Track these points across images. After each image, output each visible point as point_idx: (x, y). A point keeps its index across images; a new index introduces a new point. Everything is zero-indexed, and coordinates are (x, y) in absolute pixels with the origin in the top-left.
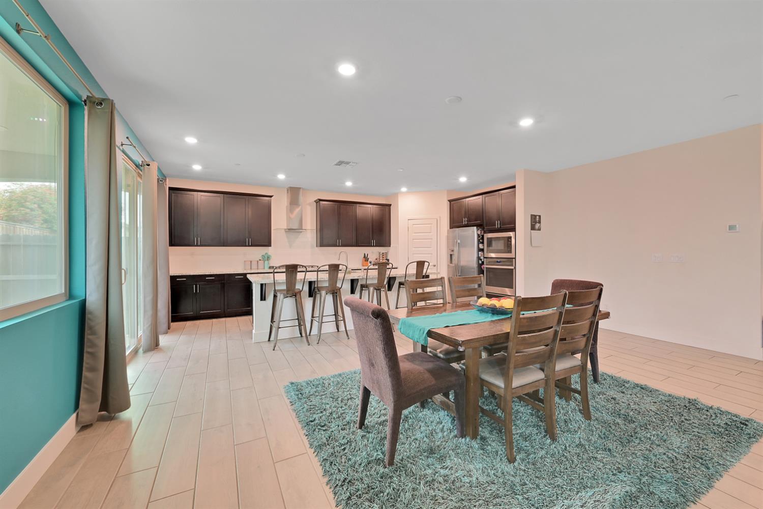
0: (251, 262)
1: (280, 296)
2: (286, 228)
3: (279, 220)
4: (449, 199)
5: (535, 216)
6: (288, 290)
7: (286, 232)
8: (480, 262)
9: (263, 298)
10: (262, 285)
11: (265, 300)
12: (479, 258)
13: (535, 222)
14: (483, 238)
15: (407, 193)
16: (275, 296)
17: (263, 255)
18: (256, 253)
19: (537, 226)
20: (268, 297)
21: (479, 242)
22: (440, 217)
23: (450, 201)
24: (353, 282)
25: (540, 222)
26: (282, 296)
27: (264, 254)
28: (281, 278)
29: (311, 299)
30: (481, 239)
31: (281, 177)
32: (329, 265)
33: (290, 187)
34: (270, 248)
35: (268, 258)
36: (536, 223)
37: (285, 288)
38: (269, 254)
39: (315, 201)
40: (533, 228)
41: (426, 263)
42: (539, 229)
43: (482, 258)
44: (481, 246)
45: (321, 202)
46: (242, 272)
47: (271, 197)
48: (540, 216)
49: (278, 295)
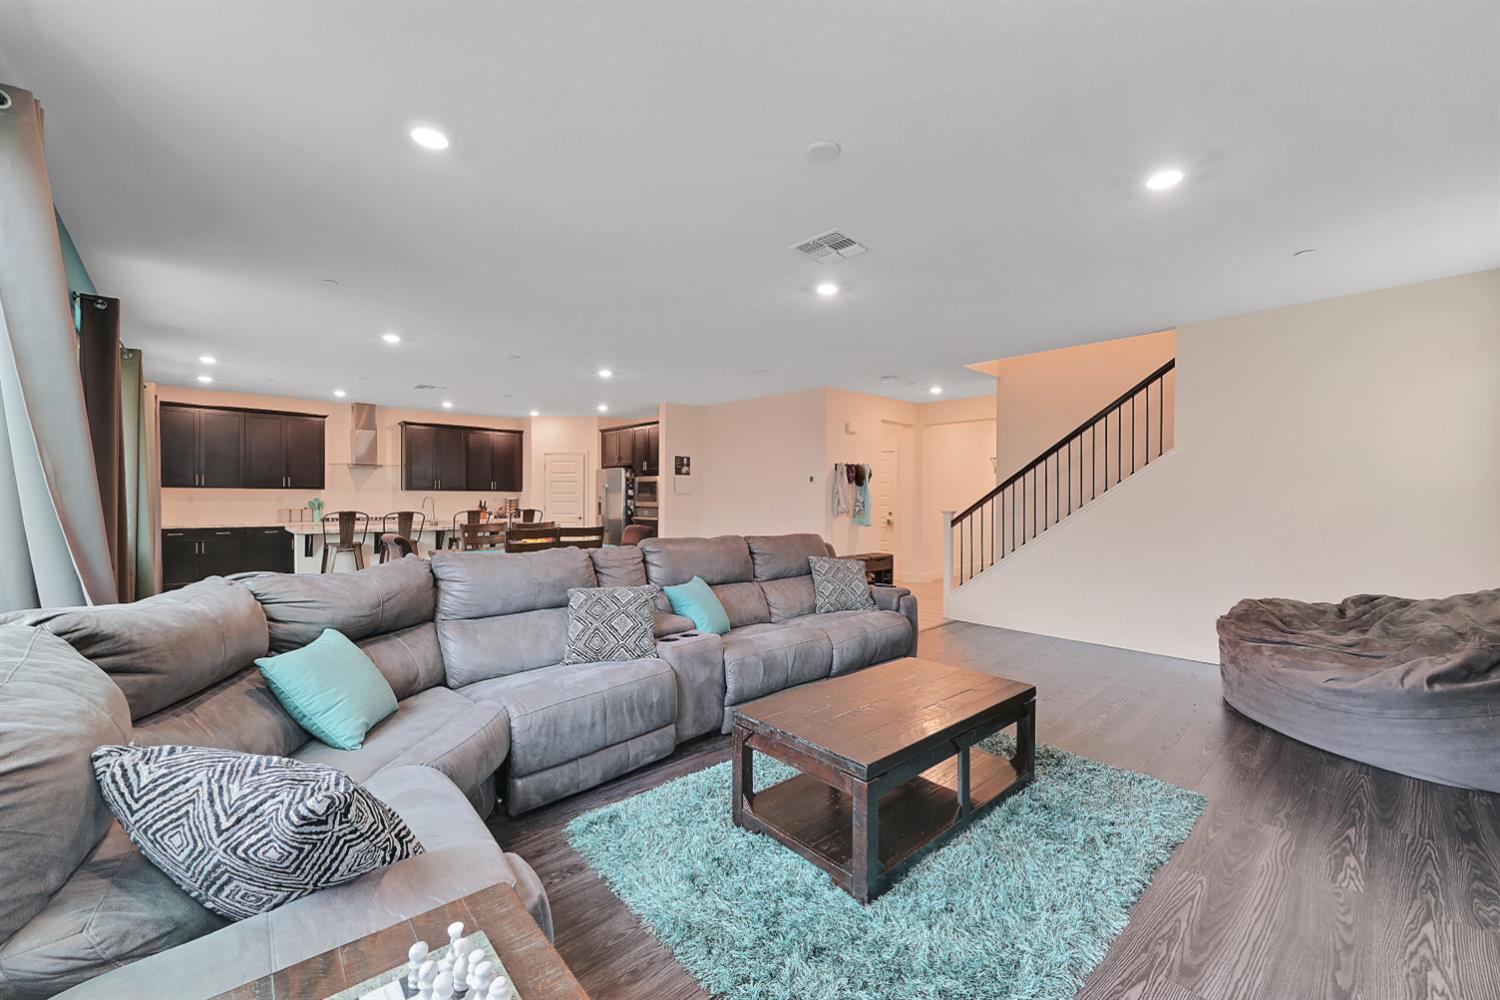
0: (290, 511)
1: (332, 551)
2: (350, 462)
3: (338, 450)
4: (602, 428)
5: (682, 459)
6: (343, 543)
7: (350, 468)
8: (629, 512)
9: (309, 553)
10: (307, 537)
11: (311, 555)
12: (627, 508)
13: (681, 465)
14: (633, 483)
15: (540, 417)
16: (326, 551)
17: (310, 502)
18: (300, 497)
19: (685, 469)
20: (316, 551)
21: (628, 487)
22: (588, 453)
23: (603, 431)
24: (439, 535)
25: (688, 465)
26: (335, 549)
27: (312, 499)
28: (334, 528)
29: (378, 556)
30: (630, 484)
31: (340, 394)
32: (399, 514)
33: (357, 404)
34: (322, 491)
35: (320, 506)
36: (683, 465)
37: (339, 541)
38: (322, 499)
39: (399, 424)
40: (678, 472)
41: (536, 513)
42: (688, 473)
43: (632, 507)
44: (630, 492)
45: (408, 426)
46: (276, 525)
47: (324, 417)
48: (688, 459)
49: (330, 548)
